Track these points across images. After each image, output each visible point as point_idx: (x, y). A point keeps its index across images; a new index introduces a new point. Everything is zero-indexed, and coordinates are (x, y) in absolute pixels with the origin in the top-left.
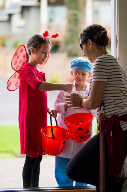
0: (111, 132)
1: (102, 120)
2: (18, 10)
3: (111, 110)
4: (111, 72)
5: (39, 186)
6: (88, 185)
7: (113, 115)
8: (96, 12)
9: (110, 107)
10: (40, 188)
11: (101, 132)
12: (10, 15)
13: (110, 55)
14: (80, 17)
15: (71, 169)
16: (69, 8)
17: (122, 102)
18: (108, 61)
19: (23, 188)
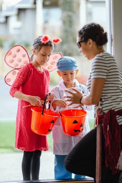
0: (108, 126)
1: (99, 114)
2: (15, 12)
3: (108, 105)
4: (110, 70)
5: (39, 179)
6: (87, 177)
7: (110, 110)
8: (89, 14)
9: (107, 102)
10: (40, 180)
11: (98, 126)
12: (7, 18)
13: (107, 53)
14: (74, 18)
15: (69, 161)
16: (64, 10)
17: (119, 98)
18: (106, 59)
19: (23, 181)
